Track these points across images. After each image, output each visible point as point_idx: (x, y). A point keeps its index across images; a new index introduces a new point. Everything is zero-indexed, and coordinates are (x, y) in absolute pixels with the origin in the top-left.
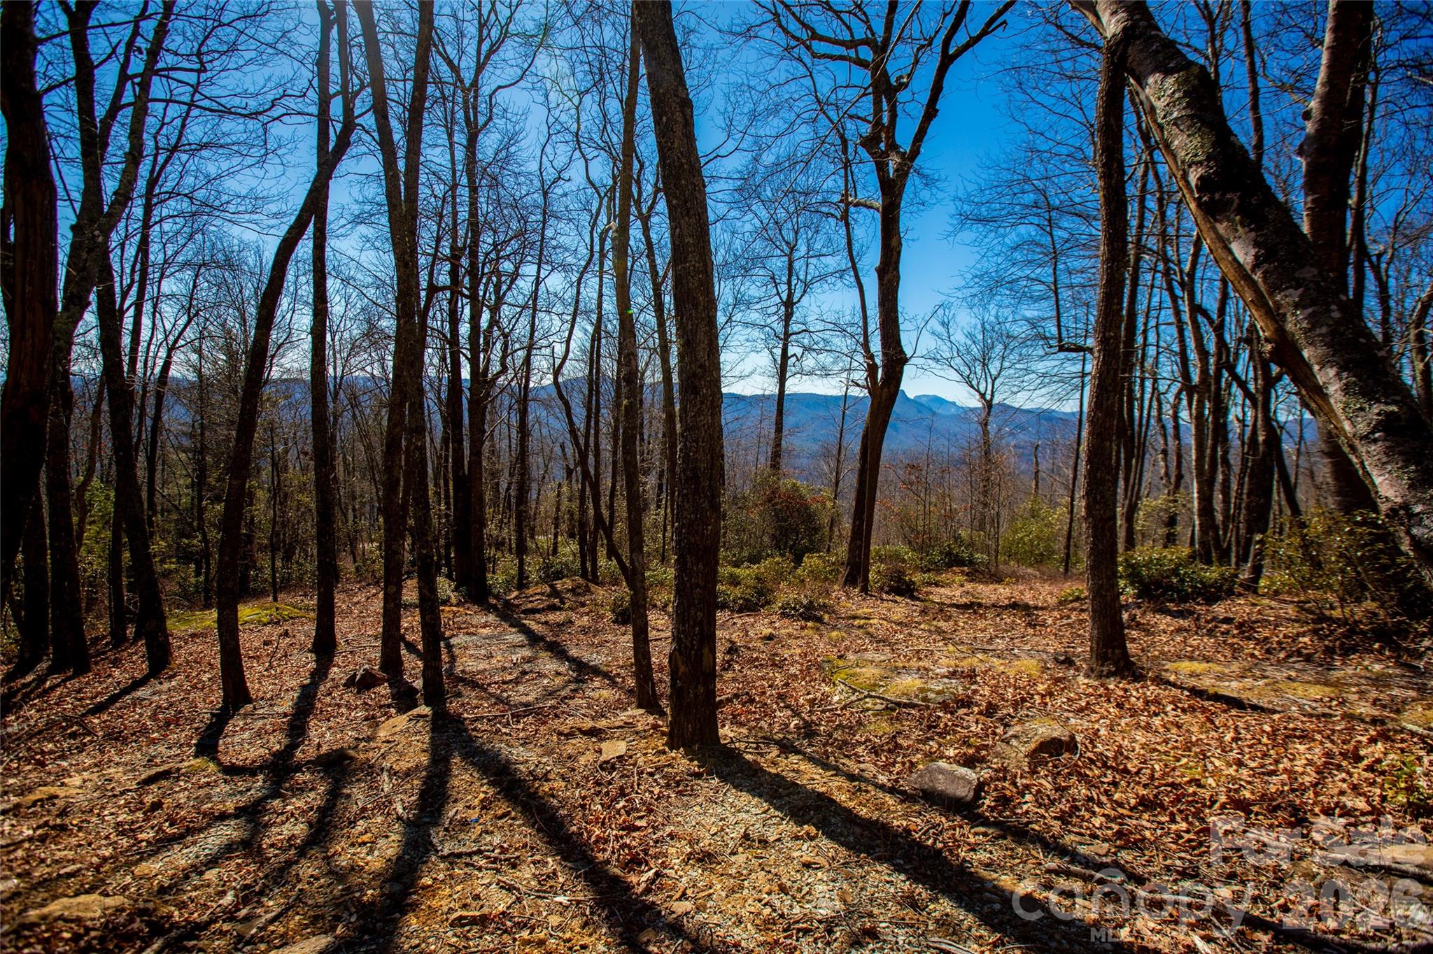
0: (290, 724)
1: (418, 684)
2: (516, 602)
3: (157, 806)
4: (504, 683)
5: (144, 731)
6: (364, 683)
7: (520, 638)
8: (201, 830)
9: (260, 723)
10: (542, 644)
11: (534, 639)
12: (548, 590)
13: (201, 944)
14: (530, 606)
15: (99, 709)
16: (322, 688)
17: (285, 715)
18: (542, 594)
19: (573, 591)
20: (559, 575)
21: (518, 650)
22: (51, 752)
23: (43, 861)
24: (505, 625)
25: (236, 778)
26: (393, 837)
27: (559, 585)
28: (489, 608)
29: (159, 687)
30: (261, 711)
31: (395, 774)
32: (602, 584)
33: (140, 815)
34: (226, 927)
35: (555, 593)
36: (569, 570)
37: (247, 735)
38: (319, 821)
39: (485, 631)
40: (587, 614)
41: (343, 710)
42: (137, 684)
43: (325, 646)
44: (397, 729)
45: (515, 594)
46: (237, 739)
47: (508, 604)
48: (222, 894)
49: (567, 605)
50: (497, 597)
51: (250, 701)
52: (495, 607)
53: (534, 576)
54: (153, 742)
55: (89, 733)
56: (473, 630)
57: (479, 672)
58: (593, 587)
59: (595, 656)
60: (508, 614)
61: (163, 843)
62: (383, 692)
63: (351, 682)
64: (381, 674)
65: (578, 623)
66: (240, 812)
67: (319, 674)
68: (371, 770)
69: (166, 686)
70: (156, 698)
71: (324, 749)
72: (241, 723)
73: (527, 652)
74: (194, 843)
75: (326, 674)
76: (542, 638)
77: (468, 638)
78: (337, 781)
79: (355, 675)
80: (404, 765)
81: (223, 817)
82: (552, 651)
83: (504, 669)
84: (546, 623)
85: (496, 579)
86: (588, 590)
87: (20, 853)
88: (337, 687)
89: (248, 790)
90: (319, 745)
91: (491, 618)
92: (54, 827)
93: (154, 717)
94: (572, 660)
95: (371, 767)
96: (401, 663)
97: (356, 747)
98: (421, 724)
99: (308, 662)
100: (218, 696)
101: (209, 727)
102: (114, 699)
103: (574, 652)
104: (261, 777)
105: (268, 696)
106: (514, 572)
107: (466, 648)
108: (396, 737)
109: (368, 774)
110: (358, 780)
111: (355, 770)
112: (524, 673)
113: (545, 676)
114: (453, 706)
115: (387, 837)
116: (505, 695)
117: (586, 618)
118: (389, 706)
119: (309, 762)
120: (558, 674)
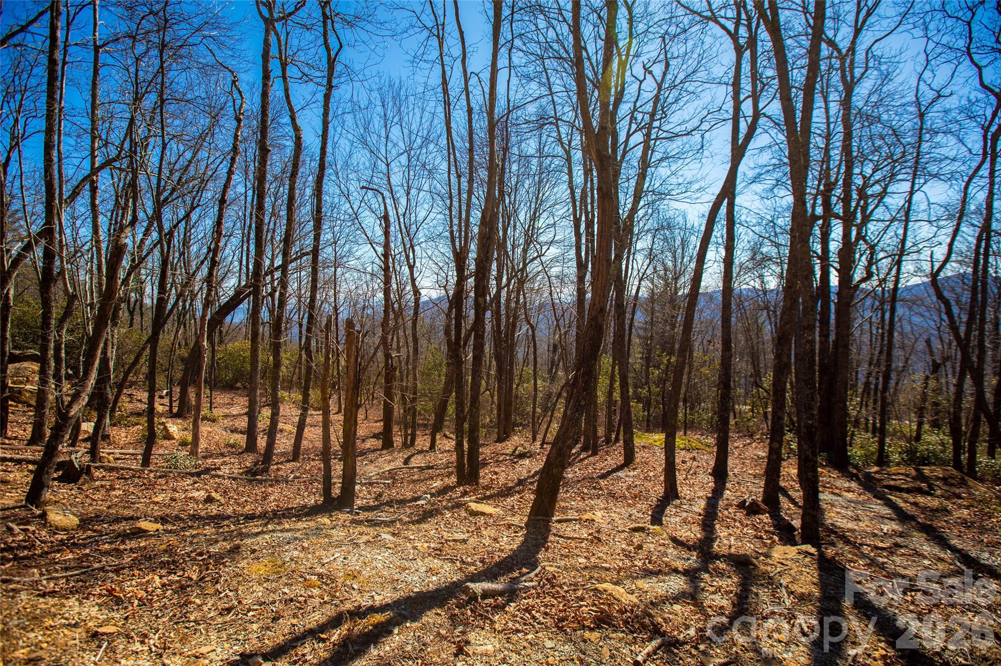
0: (703, 521)
1: (797, 523)
2: (877, 476)
3: (640, 547)
4: (877, 548)
5: (625, 497)
6: (752, 509)
7: (886, 511)
8: (666, 574)
9: (685, 514)
10: (914, 523)
11: (902, 516)
12: (914, 473)
13: (681, 655)
14: (892, 483)
15: (603, 476)
16: (720, 503)
17: (700, 515)
18: (907, 475)
19: (944, 480)
20: (925, 461)
21: (886, 521)
22: (586, 494)
23: (594, 554)
24: (869, 495)
25: (680, 548)
26: (802, 648)
27: (926, 471)
28: (851, 477)
29: (629, 473)
30: (685, 507)
31: (792, 593)
32: (982, 480)
33: (631, 548)
34: (694, 652)
35: (921, 477)
36: (937, 459)
37: (678, 519)
38: (739, 604)
39: (850, 495)
40: (967, 508)
41: (737, 524)
42: (620, 468)
43: (720, 473)
44: (789, 557)
45: (876, 469)
46: (672, 520)
47: (868, 476)
48: (687, 627)
49: (939, 492)
50: (856, 467)
51: (678, 497)
52: (856, 476)
53: (896, 457)
54: (629, 505)
55: (601, 489)
56: (837, 491)
57: (849, 530)
58: (971, 482)
59: (986, 555)
60: (869, 484)
61: (648, 573)
62: (765, 520)
63: (741, 505)
64: (763, 506)
65: (956, 514)
66: (686, 573)
67: (718, 492)
68: (770, 582)
69: (632, 474)
70: (627, 479)
71: (733, 550)
72: (674, 510)
73: (895, 526)
74: (664, 581)
75: (722, 494)
76: (913, 518)
77: (836, 498)
78: (745, 578)
79: (745, 501)
80: (798, 589)
81: (676, 571)
82: (927, 534)
83: (875, 535)
84: (915, 504)
85: (856, 452)
86: (963, 483)
87: (583, 545)
88: (731, 506)
89: (689, 559)
90: (730, 547)
91: (854, 485)
92: (595, 537)
93: (628, 489)
94: (954, 549)
95: (770, 578)
96: (779, 503)
97: (757, 558)
98: (807, 560)
99: (710, 482)
100: (660, 490)
101: (657, 506)
102: (609, 473)
103: (954, 542)
104: (695, 553)
105: (688, 498)
106: (874, 448)
107: (833, 505)
108: (789, 563)
109: (768, 583)
110: (762, 585)
111: (758, 576)
112: (897, 545)
113: (925, 557)
114: (830, 552)
115: (797, 645)
116: (881, 560)
117: (966, 512)
118: (773, 534)
119: (723, 556)
120: (941, 560)
